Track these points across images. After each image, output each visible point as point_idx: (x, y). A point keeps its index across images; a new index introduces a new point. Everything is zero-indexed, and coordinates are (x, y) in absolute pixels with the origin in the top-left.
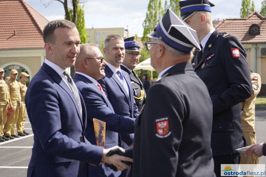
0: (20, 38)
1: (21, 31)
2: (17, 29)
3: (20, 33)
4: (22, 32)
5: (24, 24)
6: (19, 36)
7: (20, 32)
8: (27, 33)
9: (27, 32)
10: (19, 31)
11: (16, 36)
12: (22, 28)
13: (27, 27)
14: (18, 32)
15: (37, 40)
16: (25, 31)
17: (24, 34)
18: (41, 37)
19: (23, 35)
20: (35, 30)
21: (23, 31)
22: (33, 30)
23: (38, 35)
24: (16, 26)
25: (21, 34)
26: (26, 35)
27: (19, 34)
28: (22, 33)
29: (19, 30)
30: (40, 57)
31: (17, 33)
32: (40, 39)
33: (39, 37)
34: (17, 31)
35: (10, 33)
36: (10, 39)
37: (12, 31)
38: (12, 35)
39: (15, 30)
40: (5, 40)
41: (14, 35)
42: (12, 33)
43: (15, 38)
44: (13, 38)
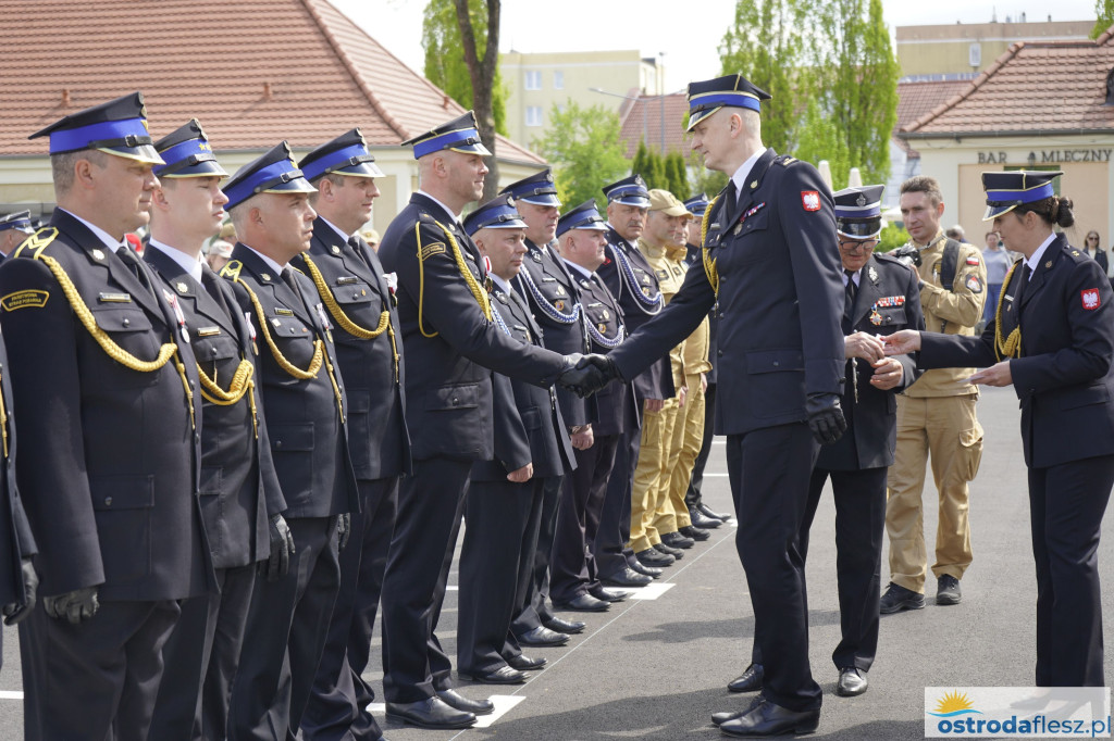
0: (286, 109)
1: (288, 84)
2: (275, 76)
3: (285, 92)
4: (294, 88)
5: (297, 57)
6: (281, 101)
7: (283, 88)
8: (309, 92)
9: (310, 87)
10: (280, 84)
11: (273, 101)
12: (291, 75)
13: (308, 70)
14: (277, 88)
16: (304, 83)
17: (298, 96)
18: (362, 107)
19: (298, 101)
20: (338, 82)
21: (297, 83)
22: (330, 82)
23: (349, 99)
24: (270, 67)
25: (289, 97)
26: (306, 100)
27: (280, 96)
28: (293, 92)
29: (280, 80)
31: (275, 93)
32: (360, 115)
33: (354, 107)
34: (273, 84)
35: (252, 93)
36: (251, 114)
37: (256, 85)
38: (257, 98)
39: (269, 80)
40: (233, 119)
41: (263, 101)
42: (260, 93)
43: (269, 110)
44: (261, 110)
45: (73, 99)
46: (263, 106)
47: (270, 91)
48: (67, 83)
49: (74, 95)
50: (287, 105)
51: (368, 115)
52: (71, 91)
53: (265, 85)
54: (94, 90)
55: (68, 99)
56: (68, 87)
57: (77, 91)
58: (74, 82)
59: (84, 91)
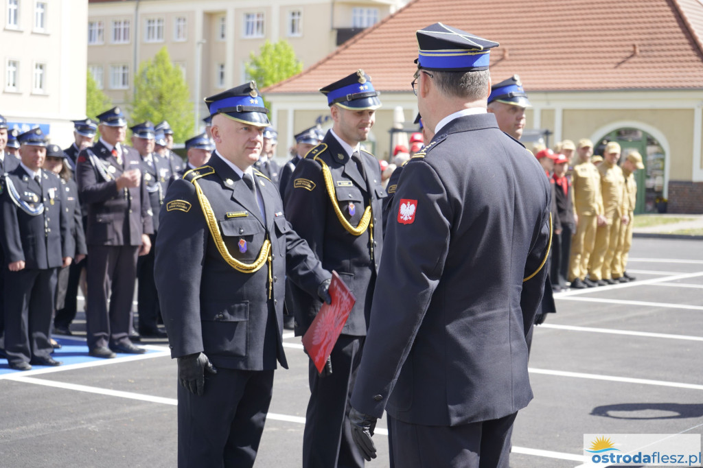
0: (646, 62)
1: (650, 45)
2: (642, 39)
3: (646, 51)
4: (653, 48)
5: (658, 27)
6: (644, 57)
7: (647, 48)
8: (663, 50)
9: (665, 47)
10: (644, 45)
11: (639, 57)
12: (653, 39)
13: (665, 36)
14: (642, 48)
15: (687, 69)
16: (661, 45)
17: (656, 53)
19: (655, 56)
20: (683, 44)
21: (655, 45)
22: (679, 44)
23: (689, 55)
24: (639, 34)
25: (650, 54)
27: (644, 54)
28: (652, 51)
29: (646, 42)
30: (692, 111)
31: (641, 51)
33: (692, 61)
34: (640, 45)
35: (624, 51)
36: (623, 65)
37: (628, 46)
38: (628, 54)
39: (636, 43)
40: (610, 68)
41: (632, 56)
42: (629, 51)
43: (635, 62)
44: (630, 63)
45: (510, 55)
46: (632, 60)
47: (638, 51)
48: (506, 44)
49: (511, 52)
50: (648, 59)
52: (510, 50)
53: (634, 46)
54: (523, 49)
55: (507, 55)
56: (507, 47)
57: (513, 49)
58: (511, 44)
59: (518, 49)
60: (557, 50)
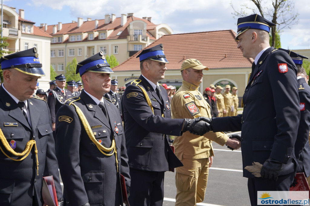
0: (230, 60)
1: (230, 54)
2: (228, 53)
3: (229, 56)
4: (232, 55)
5: (233, 49)
6: (229, 58)
8: (235, 56)
10: (229, 54)
11: (227, 58)
12: (231, 52)
13: (235, 51)
14: (228, 55)
15: (243, 62)
16: (234, 54)
17: (232, 57)
19: (232, 58)
21: (232, 54)
22: (240, 54)
24: (227, 51)
25: (231, 57)
26: (234, 58)
27: (229, 57)
28: (231, 56)
29: (229, 53)
30: (244, 75)
31: (228, 56)
32: (245, 61)
33: (244, 59)
34: (227, 54)
35: (222, 56)
36: (222, 61)
38: (224, 57)
39: (226, 54)
40: (218, 62)
43: (226, 60)
44: (224, 60)
45: (186, 58)
46: (225, 59)
48: (185, 55)
49: (186, 57)
51: (247, 61)
53: (225, 55)
54: (190, 56)
55: (185, 58)
56: (185, 56)
57: (187, 56)
58: (186, 55)
59: (189, 56)
60: (201, 56)
